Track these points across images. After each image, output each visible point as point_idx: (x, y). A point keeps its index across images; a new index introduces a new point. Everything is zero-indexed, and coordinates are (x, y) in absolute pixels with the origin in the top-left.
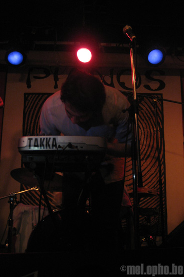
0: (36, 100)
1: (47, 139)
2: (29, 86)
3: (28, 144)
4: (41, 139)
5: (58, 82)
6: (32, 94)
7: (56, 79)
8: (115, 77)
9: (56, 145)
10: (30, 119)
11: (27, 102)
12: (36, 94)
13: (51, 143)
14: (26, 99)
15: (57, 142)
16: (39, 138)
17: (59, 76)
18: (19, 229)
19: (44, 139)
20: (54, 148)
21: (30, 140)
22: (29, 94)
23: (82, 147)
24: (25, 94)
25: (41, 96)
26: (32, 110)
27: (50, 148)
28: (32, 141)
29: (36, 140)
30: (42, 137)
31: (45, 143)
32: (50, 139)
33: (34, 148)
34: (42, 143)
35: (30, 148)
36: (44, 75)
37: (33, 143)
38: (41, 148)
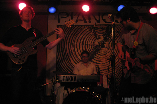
3: (63, 79)
4: (69, 77)
5: (73, 19)
8: (101, 16)
9: (76, 80)
13: (73, 79)
15: (76, 78)
17: (73, 17)
18: (57, 94)
19: (70, 77)
20: (75, 81)
21: (64, 77)
22: (59, 26)
23: (88, 81)
27: (73, 81)
29: (67, 77)
31: (71, 79)
32: (73, 77)
33: (66, 81)
34: (69, 79)
35: (64, 81)
36: (66, 16)
37: (65, 78)
38: (68, 82)
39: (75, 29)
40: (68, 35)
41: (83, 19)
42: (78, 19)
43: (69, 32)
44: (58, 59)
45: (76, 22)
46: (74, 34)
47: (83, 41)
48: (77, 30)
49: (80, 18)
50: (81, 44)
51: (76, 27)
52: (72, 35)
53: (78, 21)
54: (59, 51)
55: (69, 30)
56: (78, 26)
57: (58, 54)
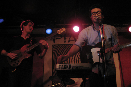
0: (57, 47)
1: (67, 65)
2: (54, 42)
3: (59, 67)
5: (66, 40)
6: (56, 45)
7: (65, 39)
10: (55, 55)
11: (54, 48)
12: (57, 45)
13: (69, 67)
14: (53, 47)
15: (71, 66)
16: (63, 64)
17: (66, 38)
19: (66, 65)
20: (70, 69)
22: (54, 45)
23: (82, 68)
24: (53, 45)
25: (59, 46)
26: (56, 51)
27: (68, 69)
28: (61, 66)
30: (65, 64)
31: (66, 67)
32: (68, 65)
33: (62, 69)
34: (65, 67)
35: (60, 69)
36: (60, 37)
37: (61, 67)
38: (64, 69)
39: (67, 48)
40: (62, 52)
41: (74, 39)
42: (70, 40)
43: (63, 50)
44: (53, 73)
45: (69, 42)
46: (67, 51)
47: (75, 57)
48: (69, 48)
49: (72, 38)
50: (73, 60)
51: (69, 46)
52: (65, 52)
53: (70, 41)
54: (54, 66)
55: (63, 48)
56: (70, 45)
57: (54, 69)
